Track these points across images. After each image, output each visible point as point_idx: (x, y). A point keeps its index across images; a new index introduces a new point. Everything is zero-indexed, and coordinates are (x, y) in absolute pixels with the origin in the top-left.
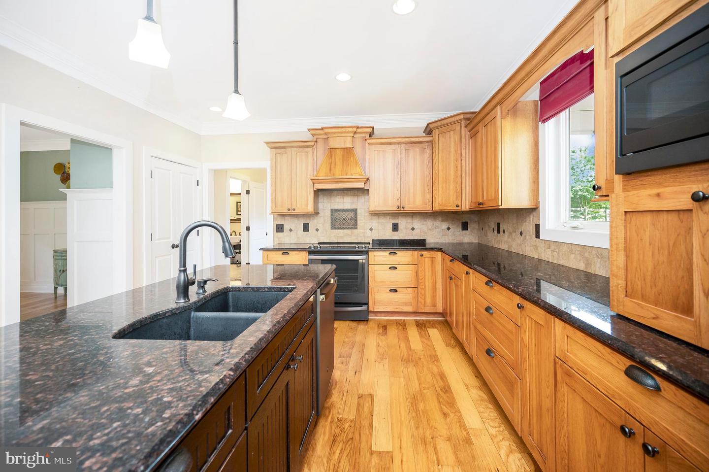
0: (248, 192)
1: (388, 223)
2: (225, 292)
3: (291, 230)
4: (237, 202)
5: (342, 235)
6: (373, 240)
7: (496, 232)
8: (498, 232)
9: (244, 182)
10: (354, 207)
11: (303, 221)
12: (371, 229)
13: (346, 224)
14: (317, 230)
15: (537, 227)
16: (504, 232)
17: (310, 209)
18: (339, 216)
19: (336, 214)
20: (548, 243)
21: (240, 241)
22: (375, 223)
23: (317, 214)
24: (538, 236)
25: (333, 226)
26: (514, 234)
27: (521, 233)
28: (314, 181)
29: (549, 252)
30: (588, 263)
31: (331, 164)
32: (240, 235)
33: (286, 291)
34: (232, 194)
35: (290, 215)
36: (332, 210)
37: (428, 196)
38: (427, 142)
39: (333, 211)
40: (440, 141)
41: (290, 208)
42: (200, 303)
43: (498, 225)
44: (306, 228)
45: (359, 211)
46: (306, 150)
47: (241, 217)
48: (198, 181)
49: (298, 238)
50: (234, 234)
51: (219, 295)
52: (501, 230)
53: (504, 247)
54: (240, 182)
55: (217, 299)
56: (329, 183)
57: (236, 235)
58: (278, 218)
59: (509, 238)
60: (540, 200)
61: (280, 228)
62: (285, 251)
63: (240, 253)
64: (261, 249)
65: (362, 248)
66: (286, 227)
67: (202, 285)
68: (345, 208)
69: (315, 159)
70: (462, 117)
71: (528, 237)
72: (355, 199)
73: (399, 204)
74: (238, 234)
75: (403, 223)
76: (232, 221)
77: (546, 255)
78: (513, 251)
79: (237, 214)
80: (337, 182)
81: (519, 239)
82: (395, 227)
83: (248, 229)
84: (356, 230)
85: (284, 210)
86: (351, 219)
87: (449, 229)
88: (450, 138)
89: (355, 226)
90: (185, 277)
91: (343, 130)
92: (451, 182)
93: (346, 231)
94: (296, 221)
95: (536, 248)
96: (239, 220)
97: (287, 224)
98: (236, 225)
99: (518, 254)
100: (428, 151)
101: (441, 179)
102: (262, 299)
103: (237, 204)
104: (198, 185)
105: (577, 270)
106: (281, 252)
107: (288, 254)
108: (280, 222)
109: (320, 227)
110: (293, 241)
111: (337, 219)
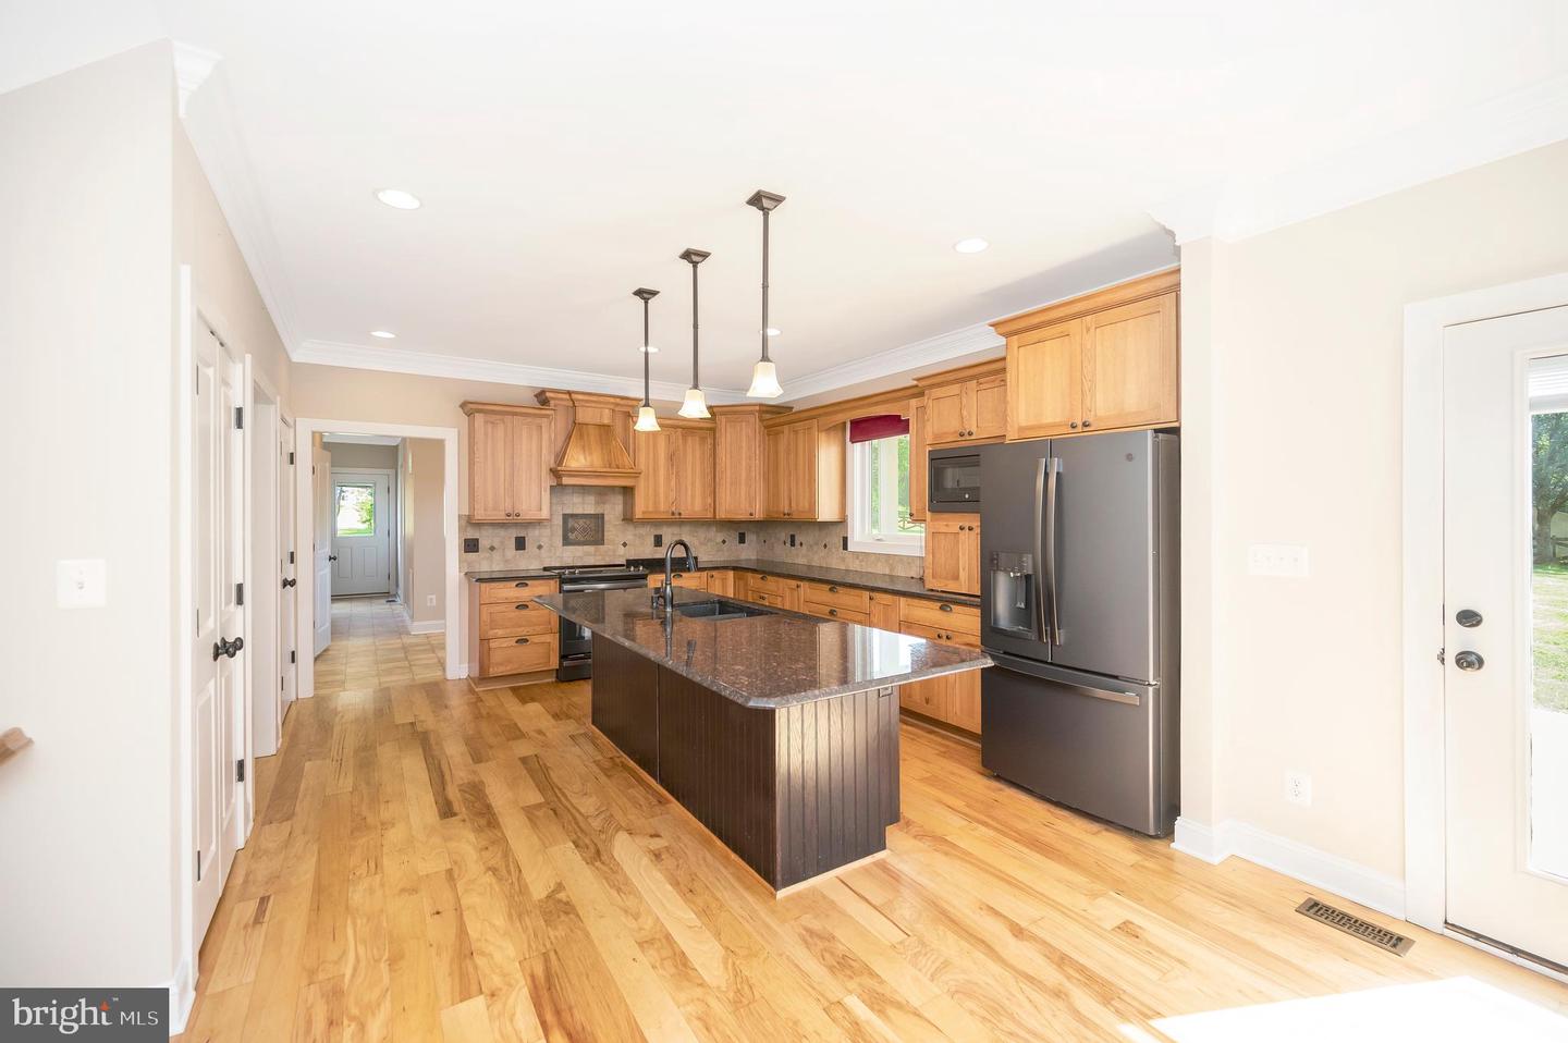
1: (648, 535)
3: (492, 548)
5: (579, 554)
6: (627, 561)
7: (788, 545)
8: (793, 544)
10: (599, 511)
11: (514, 533)
12: (625, 545)
13: (587, 537)
14: (540, 547)
15: (845, 540)
16: (801, 544)
18: (576, 525)
19: (571, 522)
20: (857, 555)
22: (630, 534)
24: (845, 547)
25: (567, 541)
26: (815, 548)
27: (825, 546)
28: (563, 473)
29: (857, 562)
30: (892, 569)
35: (491, 524)
36: (564, 515)
37: (710, 500)
38: (707, 429)
39: (566, 517)
40: (728, 435)
41: (511, 512)
43: (793, 537)
44: (520, 544)
45: (606, 518)
46: (538, 421)
48: (292, 455)
49: (506, 561)
52: (797, 542)
53: (801, 561)
56: (586, 476)
58: (469, 529)
59: (808, 550)
60: (848, 513)
61: (471, 546)
62: (522, 580)
66: (484, 543)
68: (586, 512)
70: (757, 408)
71: (834, 550)
73: (674, 509)
75: (669, 535)
77: (855, 565)
78: (814, 564)
81: (823, 552)
82: (658, 541)
84: (600, 547)
86: (594, 530)
87: (724, 542)
88: (741, 429)
89: (600, 541)
91: (601, 399)
92: (743, 482)
93: (587, 548)
94: (502, 532)
95: (843, 560)
97: (486, 538)
99: (821, 567)
100: (709, 441)
101: (728, 480)
104: (292, 462)
105: (885, 575)
106: (515, 583)
107: (527, 585)
108: (472, 534)
109: (544, 541)
110: (496, 568)
111: (573, 530)
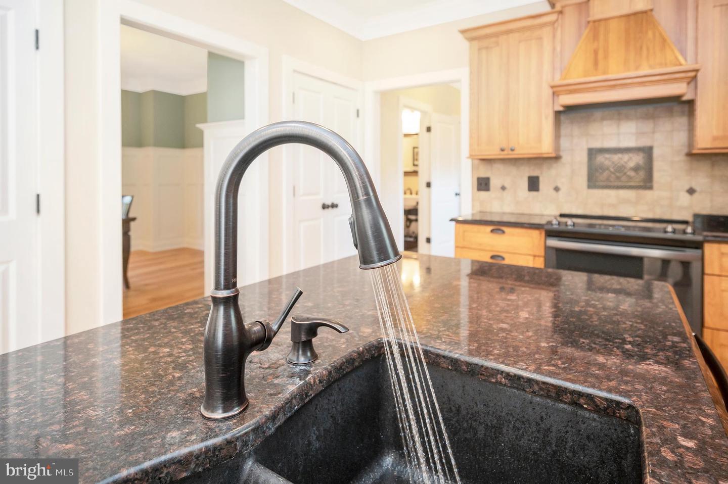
0: (429, 129)
2: (373, 357)
3: (503, 188)
4: (414, 148)
5: (613, 201)
6: (697, 216)
9: (424, 113)
10: (644, 142)
11: (528, 171)
12: (691, 192)
13: (624, 178)
14: (557, 190)
17: (546, 147)
18: (607, 163)
19: (600, 159)
21: (417, 203)
22: (701, 177)
23: (557, 158)
25: (593, 182)
28: (556, 91)
31: (596, 52)
32: (417, 194)
33: (581, 407)
34: (406, 135)
35: (503, 161)
36: (589, 150)
39: (593, 153)
41: (504, 146)
42: (281, 419)
44: (534, 184)
45: (656, 152)
46: (537, 32)
47: (420, 169)
48: (358, 111)
49: (518, 202)
50: (408, 192)
51: (355, 369)
54: (417, 115)
55: (347, 384)
56: (594, 90)
57: (411, 194)
58: (481, 166)
61: (483, 184)
62: (498, 226)
63: (416, 220)
64: (452, 220)
65: (666, 232)
66: (495, 183)
67: (304, 338)
68: (622, 145)
69: (558, 49)
72: (647, 126)
74: (414, 192)
76: (407, 174)
79: (414, 165)
80: (613, 87)
83: (428, 185)
84: (647, 193)
85: (493, 152)
86: (636, 169)
89: (647, 183)
90: (227, 324)
93: (623, 193)
94: (513, 170)
96: (415, 173)
97: (497, 177)
98: (412, 179)
102: (487, 406)
103: (414, 151)
104: (358, 116)
106: (489, 228)
107: (503, 232)
108: (484, 173)
109: (563, 183)
110: (507, 209)
111: (603, 168)
